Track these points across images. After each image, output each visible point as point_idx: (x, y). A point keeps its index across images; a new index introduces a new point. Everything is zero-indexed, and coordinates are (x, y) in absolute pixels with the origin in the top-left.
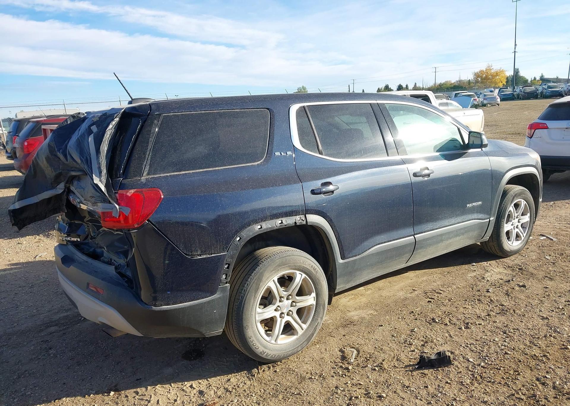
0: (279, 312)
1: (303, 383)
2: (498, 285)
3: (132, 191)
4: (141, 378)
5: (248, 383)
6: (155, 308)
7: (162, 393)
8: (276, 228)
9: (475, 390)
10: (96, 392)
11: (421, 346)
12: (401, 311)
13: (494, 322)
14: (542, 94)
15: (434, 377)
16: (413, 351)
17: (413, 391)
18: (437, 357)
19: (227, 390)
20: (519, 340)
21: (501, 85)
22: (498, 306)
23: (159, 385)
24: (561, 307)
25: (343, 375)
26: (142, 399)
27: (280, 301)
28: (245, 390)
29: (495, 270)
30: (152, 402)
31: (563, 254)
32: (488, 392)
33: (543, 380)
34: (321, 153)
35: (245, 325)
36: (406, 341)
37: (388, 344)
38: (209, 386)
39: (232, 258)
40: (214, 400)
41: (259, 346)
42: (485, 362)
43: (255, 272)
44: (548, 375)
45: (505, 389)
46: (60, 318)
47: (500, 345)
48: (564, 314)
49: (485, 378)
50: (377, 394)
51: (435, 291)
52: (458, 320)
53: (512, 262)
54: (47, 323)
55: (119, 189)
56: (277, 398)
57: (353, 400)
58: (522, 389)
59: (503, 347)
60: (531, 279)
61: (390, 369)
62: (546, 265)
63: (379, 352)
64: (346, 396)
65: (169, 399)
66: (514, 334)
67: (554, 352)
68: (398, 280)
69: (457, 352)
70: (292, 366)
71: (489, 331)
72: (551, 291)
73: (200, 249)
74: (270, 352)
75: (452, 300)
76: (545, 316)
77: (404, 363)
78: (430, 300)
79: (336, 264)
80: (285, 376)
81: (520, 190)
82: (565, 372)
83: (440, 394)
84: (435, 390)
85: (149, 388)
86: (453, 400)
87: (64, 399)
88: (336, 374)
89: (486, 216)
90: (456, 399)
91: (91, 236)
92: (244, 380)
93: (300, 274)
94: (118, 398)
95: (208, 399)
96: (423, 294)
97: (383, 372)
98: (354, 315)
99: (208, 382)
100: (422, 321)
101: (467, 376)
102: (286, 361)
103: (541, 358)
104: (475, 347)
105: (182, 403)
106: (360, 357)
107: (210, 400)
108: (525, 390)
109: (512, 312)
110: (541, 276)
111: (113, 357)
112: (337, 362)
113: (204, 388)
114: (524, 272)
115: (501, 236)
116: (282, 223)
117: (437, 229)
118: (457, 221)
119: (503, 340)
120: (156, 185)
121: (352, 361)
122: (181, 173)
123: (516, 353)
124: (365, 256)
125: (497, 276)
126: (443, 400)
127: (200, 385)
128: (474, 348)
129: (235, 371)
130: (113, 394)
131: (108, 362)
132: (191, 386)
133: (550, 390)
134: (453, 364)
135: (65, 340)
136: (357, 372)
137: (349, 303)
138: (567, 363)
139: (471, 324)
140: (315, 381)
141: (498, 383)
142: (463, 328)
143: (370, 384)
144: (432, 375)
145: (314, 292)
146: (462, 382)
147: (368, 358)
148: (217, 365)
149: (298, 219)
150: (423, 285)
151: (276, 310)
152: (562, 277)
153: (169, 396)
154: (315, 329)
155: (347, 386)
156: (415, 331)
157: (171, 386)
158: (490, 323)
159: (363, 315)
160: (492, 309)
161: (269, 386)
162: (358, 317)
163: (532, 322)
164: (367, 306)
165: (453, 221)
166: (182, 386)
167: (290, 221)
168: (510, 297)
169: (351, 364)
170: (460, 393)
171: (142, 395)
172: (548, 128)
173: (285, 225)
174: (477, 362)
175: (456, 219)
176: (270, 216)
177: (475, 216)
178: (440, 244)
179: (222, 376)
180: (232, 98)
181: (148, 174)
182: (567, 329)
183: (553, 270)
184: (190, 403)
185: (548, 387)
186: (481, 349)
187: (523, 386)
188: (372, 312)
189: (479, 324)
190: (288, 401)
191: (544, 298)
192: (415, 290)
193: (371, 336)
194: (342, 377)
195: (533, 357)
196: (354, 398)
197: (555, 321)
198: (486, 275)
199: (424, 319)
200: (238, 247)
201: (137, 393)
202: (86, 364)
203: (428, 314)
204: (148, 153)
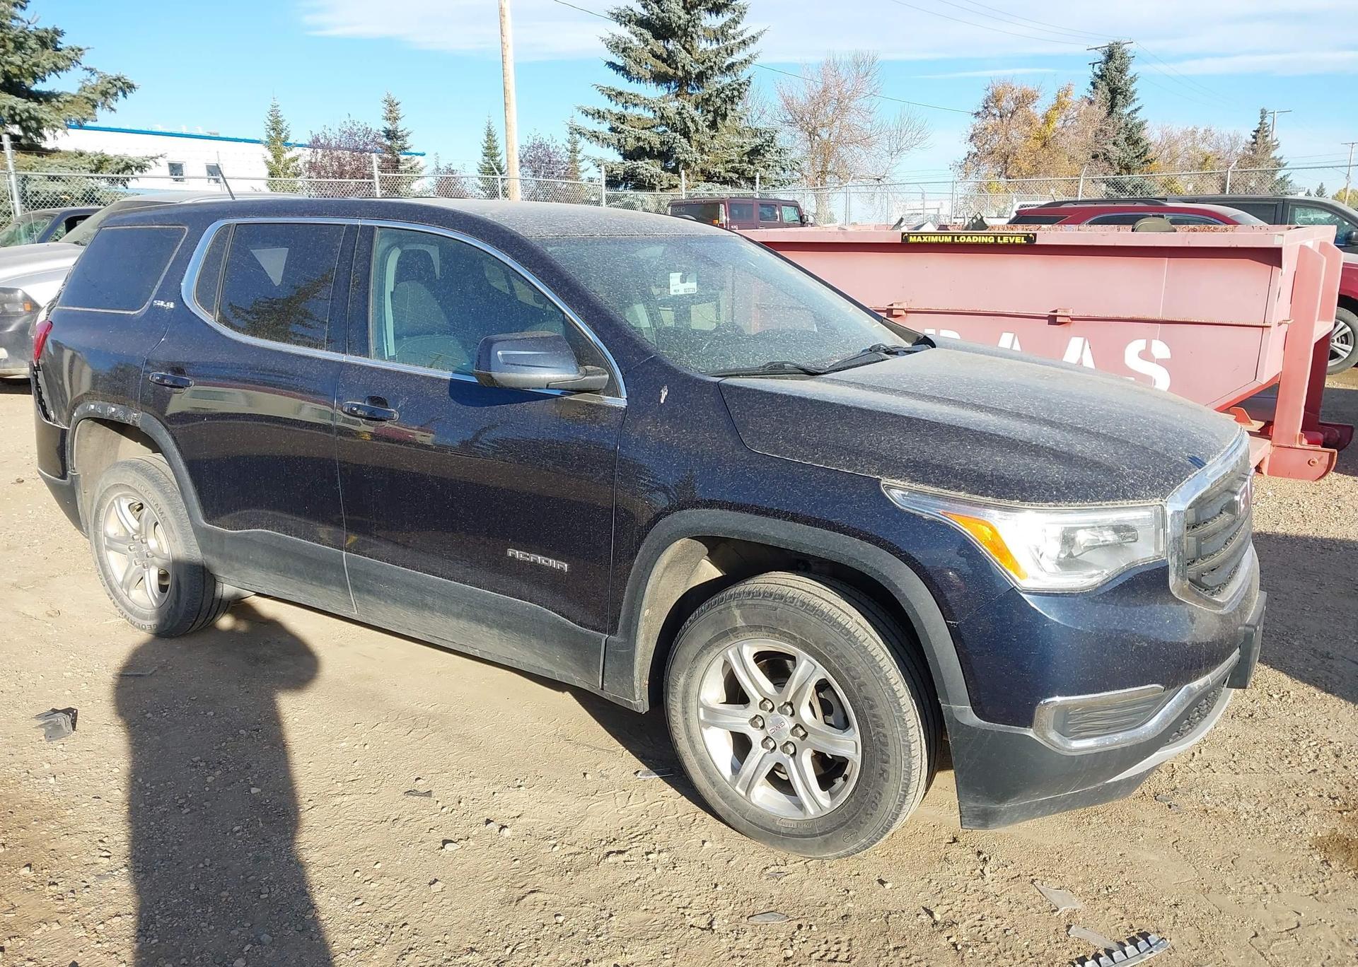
116: (115, 412)
118: (474, 579)
149: (133, 415)
177: (545, 596)
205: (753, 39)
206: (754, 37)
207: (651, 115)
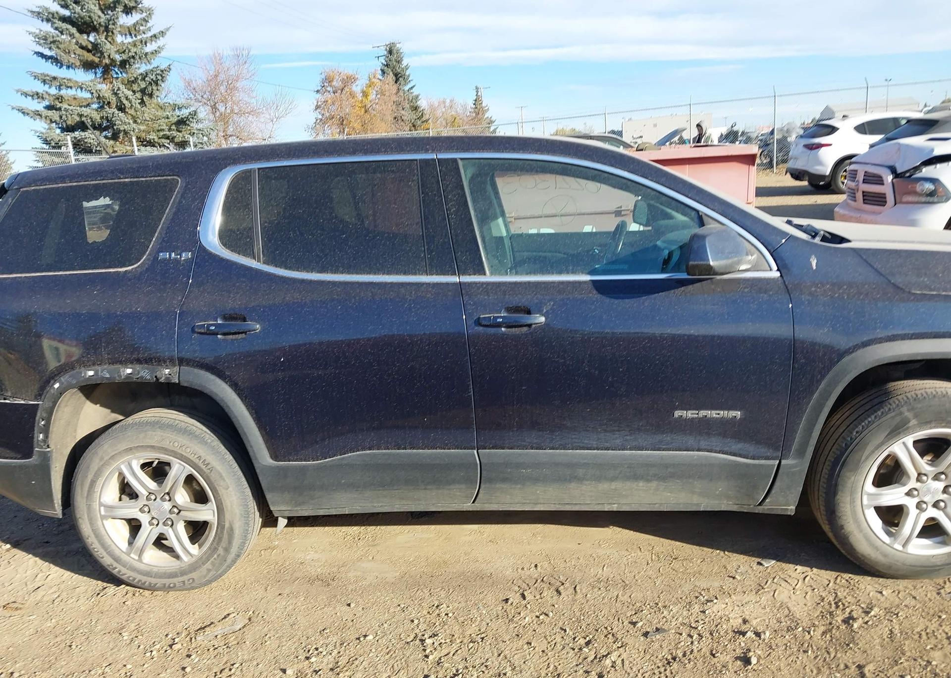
27: (148, 499)
34: (257, 258)
39: (47, 412)
41: (105, 554)
79: (255, 465)
93: (180, 464)
116: (131, 373)
149: (164, 372)
151: (141, 510)
167: (144, 373)
173: (136, 379)
176: (108, 359)
200: (55, 399)
205: (162, 33)
206: (162, 32)
207: (89, 95)
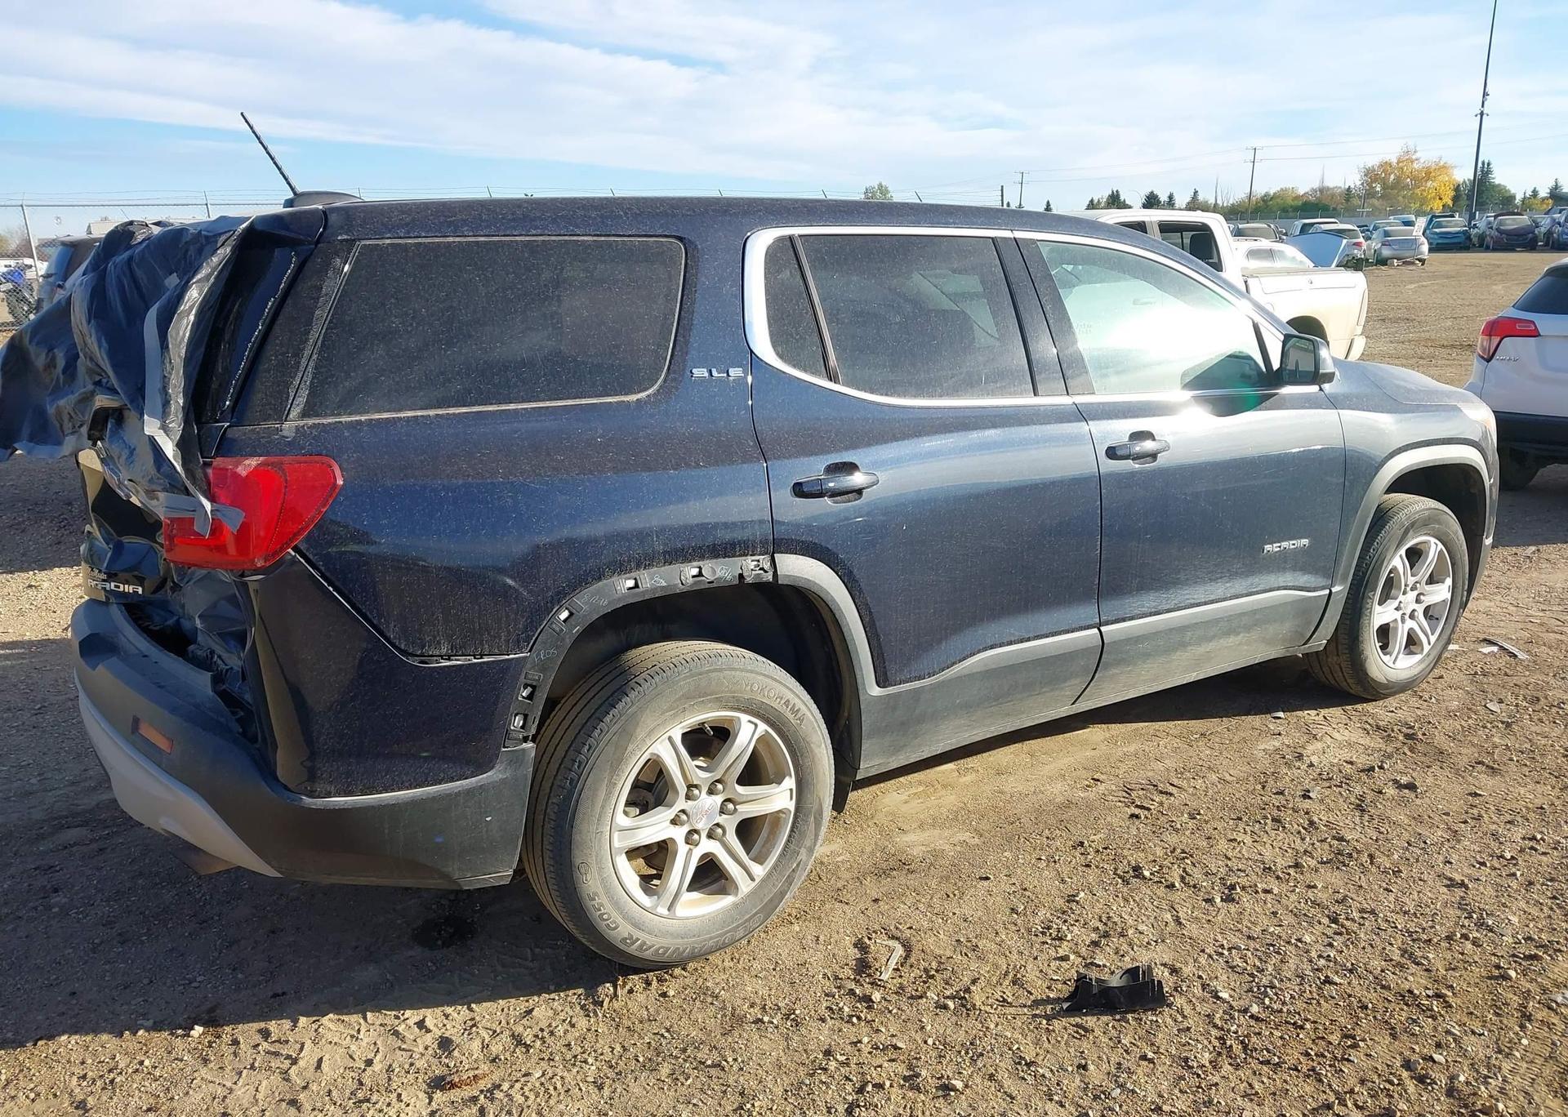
0: (686, 829)
1: (736, 1034)
2: (1337, 779)
3: (253, 462)
4: (285, 990)
5: (582, 1023)
6: (311, 800)
7: (336, 1039)
8: (680, 588)
9: (1222, 1083)
10: (155, 1023)
11: (1089, 946)
12: (1048, 838)
13: (1309, 887)
14: (1548, 238)
15: (1111, 1039)
16: (1065, 958)
17: (1043, 1076)
18: (1128, 981)
19: (518, 1040)
20: (1371, 945)
21: (1437, 207)
22: (1329, 840)
23: (331, 1015)
24: (1508, 855)
25: (853, 1016)
26: (276, 1054)
27: (688, 797)
28: (569, 1045)
29: (1336, 735)
30: (301, 1063)
31: (1538, 699)
32: (1257, 1093)
33: (1422, 1069)
34: (832, 377)
35: (577, 861)
36: (1049, 928)
37: (997, 933)
38: (472, 1027)
39: (543, 670)
40: (477, 1068)
41: (620, 920)
42: (1264, 1003)
43: (614, 711)
44: (1440, 1054)
45: (1308, 1089)
46: (98, 804)
47: (1314, 954)
48: (1514, 875)
49: (1256, 1050)
50: (938, 1079)
51: (1154, 786)
52: (1207, 874)
53: (1389, 714)
54: (61, 817)
55: (217, 455)
56: (654, 1073)
57: (868, 1092)
58: (1356, 1090)
59: (1322, 962)
60: (1435, 768)
61: (988, 1009)
62: (1486, 727)
63: (966, 954)
64: (851, 1080)
65: (351, 1057)
66: (1359, 924)
67: (1468, 986)
68: (1056, 749)
69: (1187, 970)
70: (714, 980)
71: (1291, 911)
72: (1487, 806)
73: (449, 638)
74: (649, 940)
75: (1198, 817)
76: (1458, 878)
77: (1031, 994)
78: (1137, 811)
79: (861, 698)
80: (688, 1010)
81: (1427, 509)
82: (1488, 1047)
83: (1119, 1091)
84: (1106, 1077)
85: (303, 1021)
86: (1152, 1110)
87: (64, 1038)
88: (834, 1013)
89: (1320, 580)
90: (1160, 1108)
91: (173, 582)
92: (571, 1013)
93: (750, 721)
94: (210, 1046)
95: (461, 1063)
96: (1120, 794)
97: (968, 1015)
98: (915, 842)
99: (471, 1015)
100: (1104, 871)
101: (1206, 1042)
102: (698, 966)
103: (1426, 1002)
104: (1244, 958)
105: (387, 1071)
106: (911, 966)
107: (467, 1067)
108: (1365, 1093)
109: (1364, 860)
110: (1466, 760)
111: (223, 926)
112: (841, 979)
113: (456, 1030)
114: (1419, 747)
115: (1361, 639)
116: (700, 574)
117: (1169, 611)
118: (1232, 591)
119: (1326, 940)
120: (326, 448)
121: (885, 977)
122: (402, 415)
123: (1355, 982)
124: (950, 680)
125: (1342, 752)
126: (1124, 1108)
127: (445, 1021)
128: (1238, 962)
129: (552, 988)
130: (201, 1032)
131: (206, 938)
132: (421, 1024)
133: (1439, 1099)
134: (1170, 1005)
135: (99, 869)
136: (895, 1011)
137: (905, 808)
138: (1501, 1021)
139: (1243, 888)
140: (770, 1030)
141: (1289, 1068)
142: (1218, 900)
143: (924, 1049)
144: (1104, 1033)
145: (791, 776)
146: (1186, 1060)
147: (933, 972)
148: (504, 966)
149: (751, 566)
150: (1123, 767)
151: (674, 822)
152: (1526, 765)
153: (353, 1048)
154: (790, 881)
155: (859, 1050)
156: (1077, 899)
157: (365, 1019)
158: (1297, 890)
159: (941, 844)
160: (1309, 849)
161: (641, 1037)
162: (923, 848)
163: (1416, 894)
164: (956, 818)
165: (1219, 589)
166: (397, 1022)
167: (723, 572)
168: (1366, 817)
169: (880, 985)
170: (1176, 1091)
171: (279, 1041)
172: (1540, 335)
173: (709, 583)
174: (1242, 1002)
175: (1228, 585)
176: (665, 553)
177: (1288, 578)
178: (1178, 653)
179: (513, 1000)
180: (573, 202)
181: (304, 414)
182: (1515, 919)
183: (1503, 743)
184: (409, 1072)
185: (1433, 1088)
186: (1258, 964)
187: (1362, 1082)
188: (966, 836)
189: (1266, 891)
190: (682, 1084)
191: (1463, 825)
192: (1098, 780)
193: (951, 907)
194: (848, 1022)
195: (1404, 996)
196: (870, 1086)
197: (1483, 894)
198: (1310, 748)
199: (1109, 867)
200: (563, 640)
201: (266, 1034)
202: (142, 942)
203: (1126, 852)
204: (307, 353)
